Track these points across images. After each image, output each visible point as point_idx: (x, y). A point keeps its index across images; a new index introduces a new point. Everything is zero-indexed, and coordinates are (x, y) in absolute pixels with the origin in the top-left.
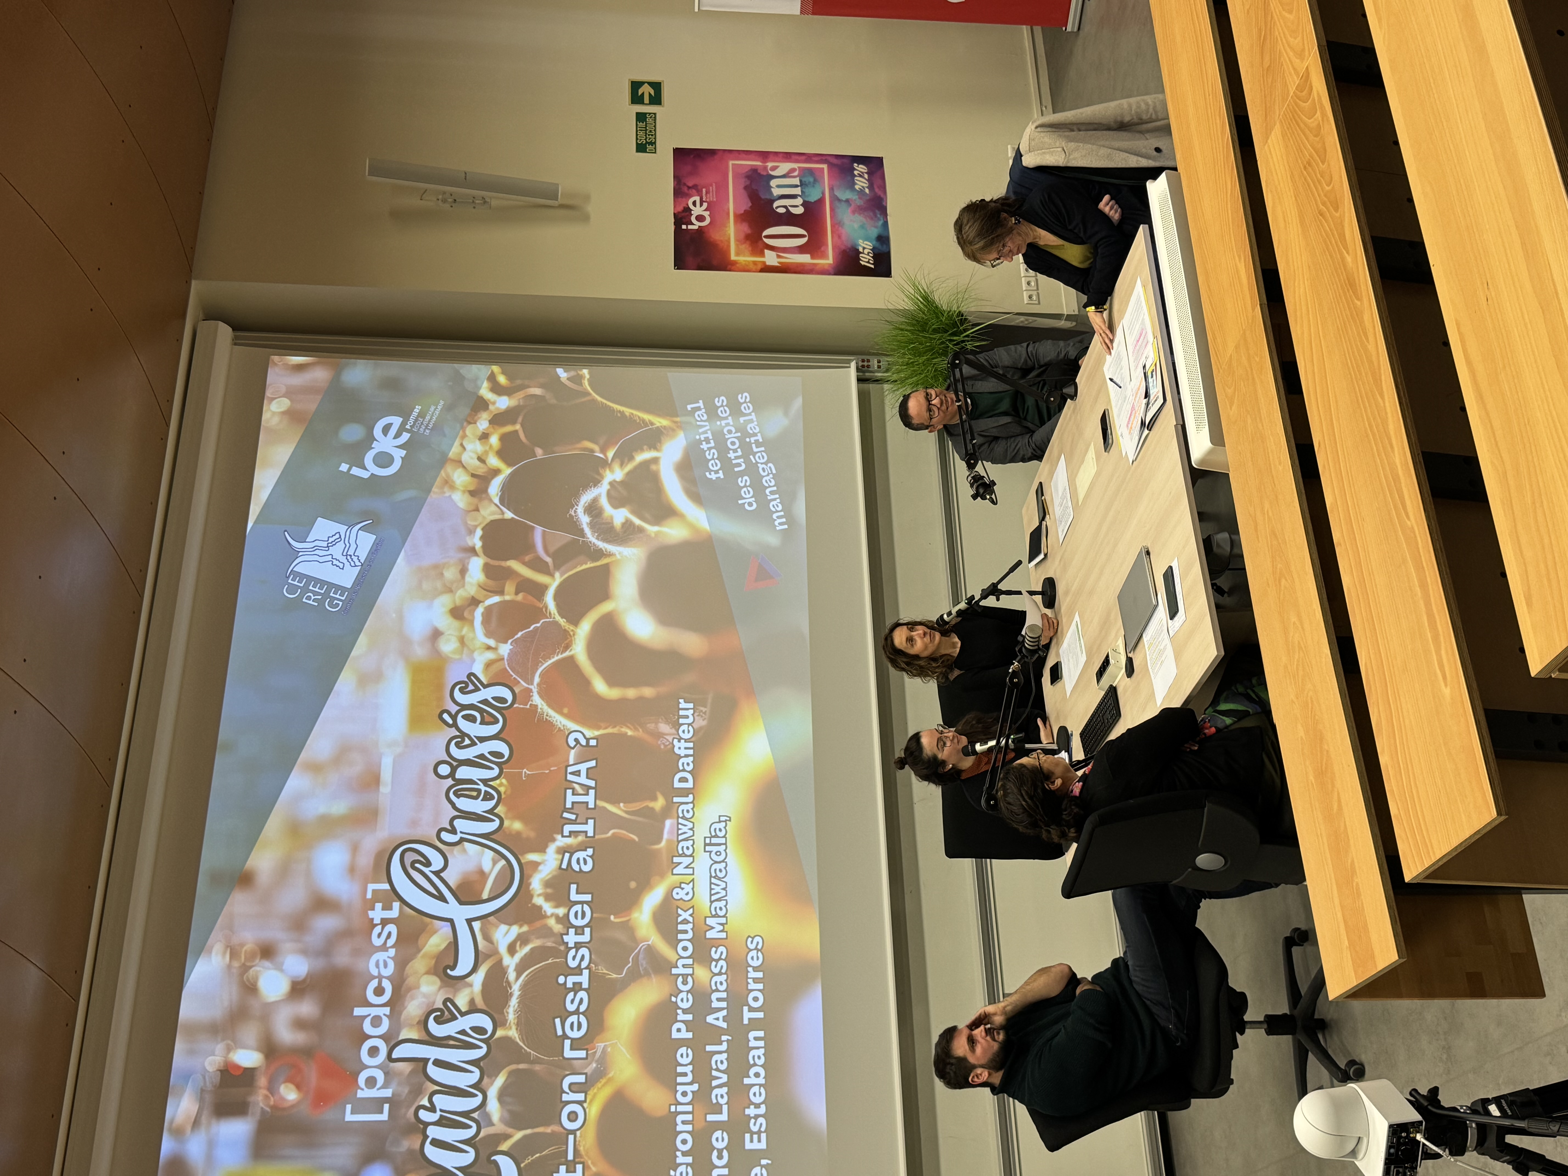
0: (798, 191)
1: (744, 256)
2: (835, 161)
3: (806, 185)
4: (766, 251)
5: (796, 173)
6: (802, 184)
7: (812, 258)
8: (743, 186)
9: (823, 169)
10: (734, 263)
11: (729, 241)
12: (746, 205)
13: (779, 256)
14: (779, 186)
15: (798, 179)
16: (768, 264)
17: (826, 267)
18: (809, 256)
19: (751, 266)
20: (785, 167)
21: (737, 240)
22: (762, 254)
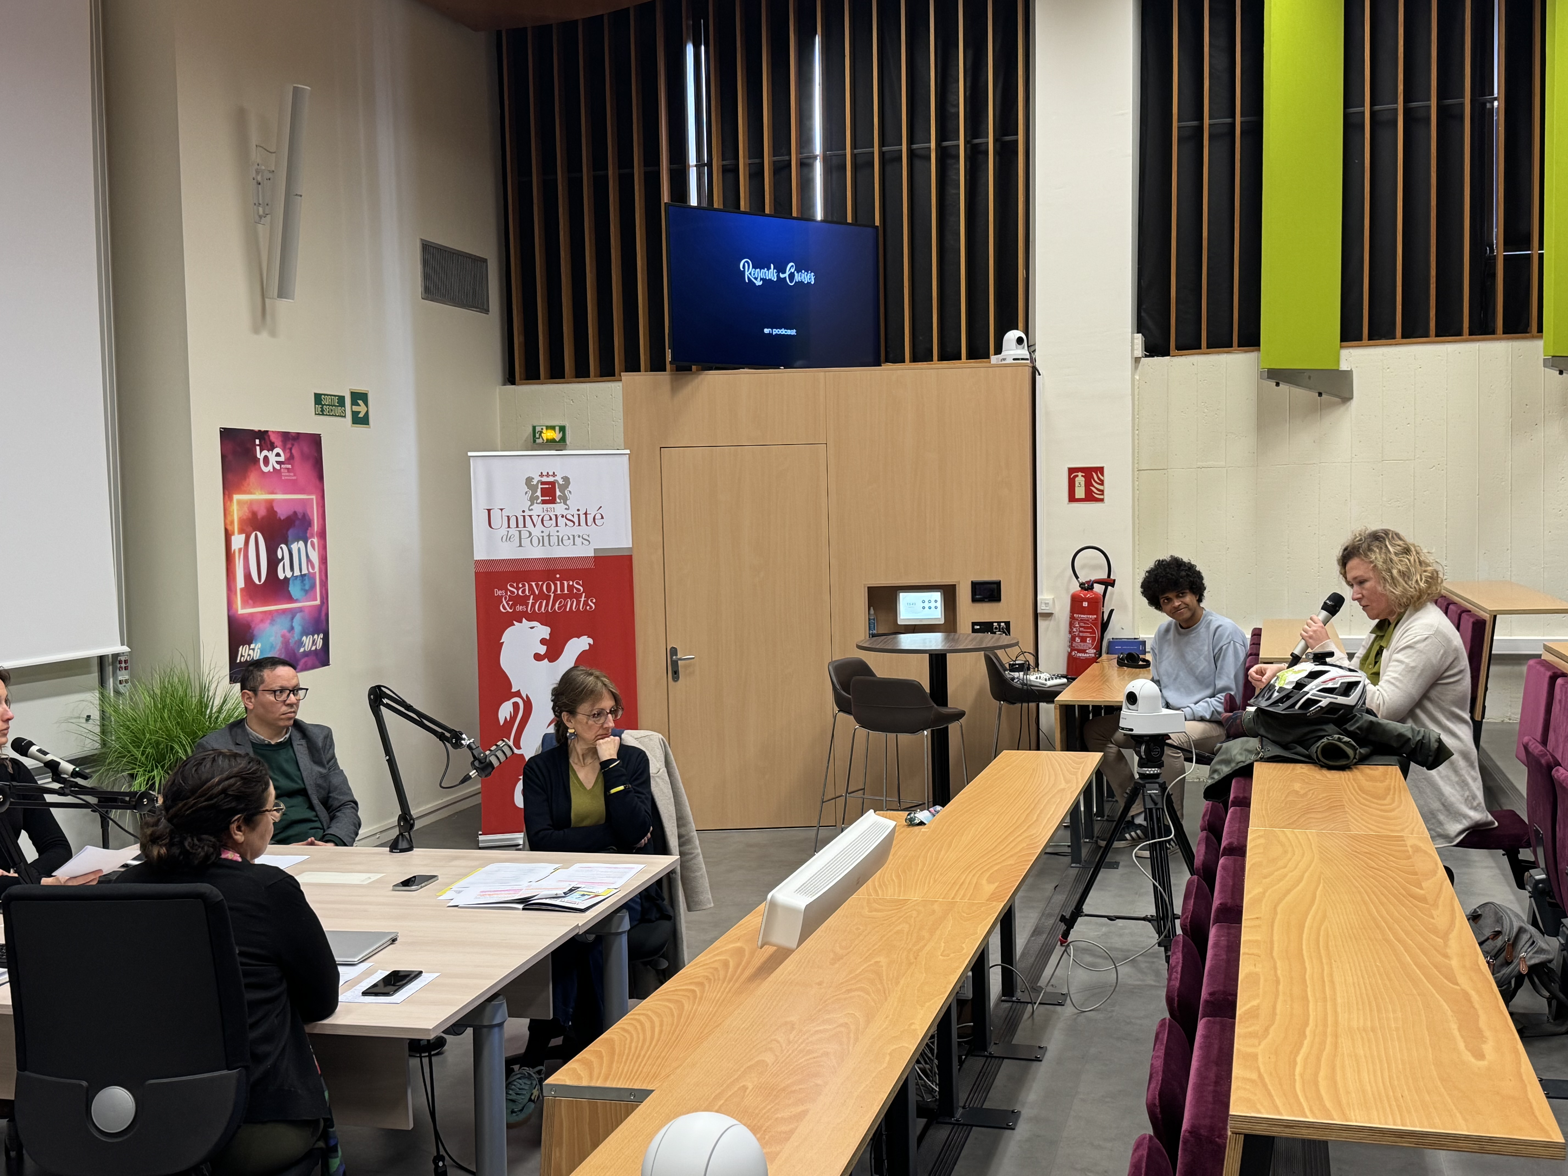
0: (297, 573)
1: (238, 510)
2: (323, 613)
3: (303, 581)
4: (243, 536)
5: (311, 570)
6: (303, 576)
7: (242, 590)
8: (296, 510)
9: (316, 600)
10: (231, 499)
11: (250, 493)
12: (282, 513)
13: (240, 550)
14: (299, 550)
15: (307, 572)
16: (233, 538)
17: (234, 606)
18: (243, 586)
19: (229, 518)
20: (314, 556)
21: (251, 502)
22: (241, 531)
